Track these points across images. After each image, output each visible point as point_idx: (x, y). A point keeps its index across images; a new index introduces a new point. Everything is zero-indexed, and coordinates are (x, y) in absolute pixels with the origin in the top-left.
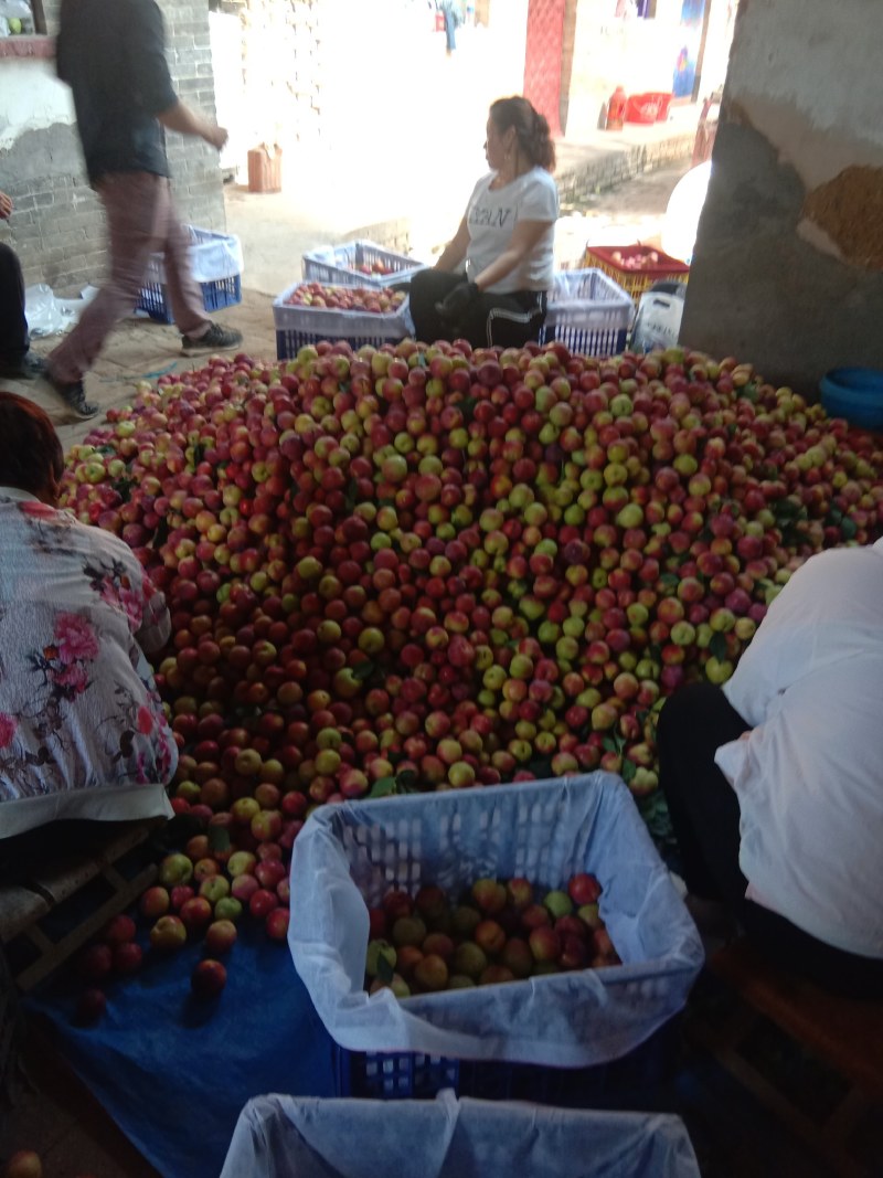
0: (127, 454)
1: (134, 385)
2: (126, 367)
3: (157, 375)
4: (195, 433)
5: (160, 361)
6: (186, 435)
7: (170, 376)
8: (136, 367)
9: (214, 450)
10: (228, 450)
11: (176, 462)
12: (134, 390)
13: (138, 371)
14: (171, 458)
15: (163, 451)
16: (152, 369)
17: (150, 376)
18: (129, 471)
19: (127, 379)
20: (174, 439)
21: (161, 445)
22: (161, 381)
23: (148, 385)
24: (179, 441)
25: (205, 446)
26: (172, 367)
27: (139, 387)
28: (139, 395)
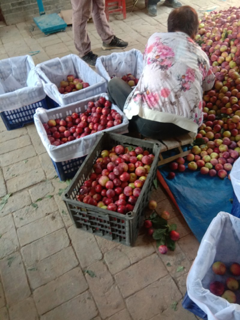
0: (202, 33)
2: (201, 7)
3: (210, 11)
4: (226, 29)
5: (211, 7)
6: (223, 29)
7: (214, 11)
8: (204, 7)
9: (231, 35)
10: (236, 35)
11: (218, 37)
12: (203, 15)
13: (204, 9)
14: (217, 36)
15: (215, 33)
16: (209, 9)
17: (208, 11)
18: (203, 38)
19: (201, 11)
20: (219, 30)
21: (214, 31)
22: (211, 13)
23: (207, 14)
24: (220, 31)
25: (229, 33)
26: (215, 9)
27: (204, 14)
28: (204, 17)
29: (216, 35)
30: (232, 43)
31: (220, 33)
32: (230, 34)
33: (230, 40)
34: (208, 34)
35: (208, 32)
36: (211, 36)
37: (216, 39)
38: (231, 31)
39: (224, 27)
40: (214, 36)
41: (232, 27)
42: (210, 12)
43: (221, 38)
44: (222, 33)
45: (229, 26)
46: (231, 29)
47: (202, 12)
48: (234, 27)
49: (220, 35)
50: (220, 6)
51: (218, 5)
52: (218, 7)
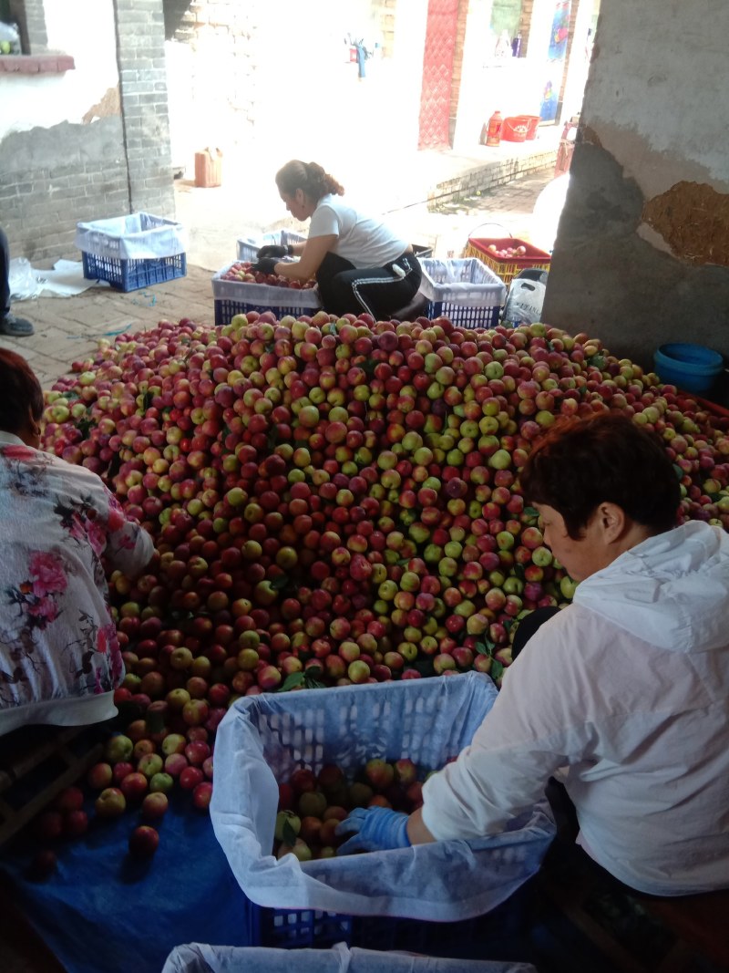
0: (88, 399)
1: (95, 342)
2: (89, 326)
3: (116, 334)
4: (145, 383)
5: (119, 322)
6: (137, 385)
7: (125, 335)
8: (98, 326)
9: (160, 398)
10: (172, 397)
11: (129, 406)
12: (95, 346)
13: (99, 330)
14: (124, 403)
15: (118, 398)
16: (112, 328)
17: (110, 334)
18: (89, 413)
19: (89, 336)
20: (127, 387)
21: (117, 392)
22: (118, 339)
23: (107, 342)
24: (132, 390)
25: (153, 394)
26: (128, 327)
27: (99, 343)
28: (99, 350)
29: (122, 401)
30: (166, 417)
31: (131, 396)
32: (157, 397)
33: (160, 411)
34: (102, 401)
35: (103, 394)
36: (111, 405)
37: (124, 410)
38: (158, 388)
39: (140, 379)
40: (118, 403)
41: (159, 378)
42: (114, 337)
43: (136, 407)
44: (136, 394)
45: (151, 375)
46: (159, 384)
47: (94, 338)
48: (163, 378)
49: (131, 402)
50: (142, 319)
51: (137, 317)
52: (137, 320)
